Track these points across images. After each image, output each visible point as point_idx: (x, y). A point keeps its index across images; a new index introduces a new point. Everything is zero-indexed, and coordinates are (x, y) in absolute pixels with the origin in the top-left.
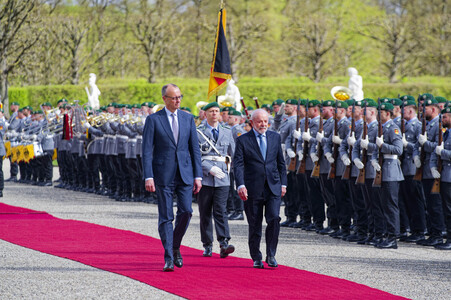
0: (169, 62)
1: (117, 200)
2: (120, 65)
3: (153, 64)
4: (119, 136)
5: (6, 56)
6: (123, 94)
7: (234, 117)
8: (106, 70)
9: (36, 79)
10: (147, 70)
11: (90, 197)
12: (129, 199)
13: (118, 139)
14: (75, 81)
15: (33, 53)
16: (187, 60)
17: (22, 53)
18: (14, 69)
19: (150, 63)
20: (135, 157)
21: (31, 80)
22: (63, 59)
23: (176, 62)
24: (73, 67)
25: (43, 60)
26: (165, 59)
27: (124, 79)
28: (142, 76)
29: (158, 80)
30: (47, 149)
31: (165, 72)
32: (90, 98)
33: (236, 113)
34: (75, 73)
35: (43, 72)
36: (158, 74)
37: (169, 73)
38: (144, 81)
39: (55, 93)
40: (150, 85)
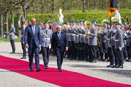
0: (91, 4)
1: (71, 60)
2: (71, 5)
3: (85, 4)
4: (71, 34)
5: (26, 2)
6: (73, 17)
7: (118, 26)
8: (66, 7)
9: (38, 11)
10: (82, 7)
12: (75, 59)
13: (71, 35)
14: (53, 12)
16: (98, 3)
17: (33, 1)
18: (30, 8)
19: (84, 4)
20: (78, 42)
21: (36, 12)
22: (49, 3)
23: (94, 4)
24: (53, 6)
25: (41, 4)
26: (90, 2)
27: (73, 11)
28: (80, 9)
29: (87, 11)
31: (90, 8)
32: (60, 19)
34: (53, 9)
35: (41, 8)
36: (87, 8)
37: (91, 8)
38: (81, 11)
39: (46, 17)
40: (84, 13)
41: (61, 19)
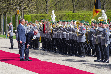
0: (80, 5)
1: (62, 55)
2: (63, 6)
3: (75, 6)
4: (62, 32)
5: (23, 4)
6: (64, 17)
7: (104, 25)
8: (58, 8)
9: (33, 12)
10: (73, 8)
11: (52, 54)
12: (66, 54)
13: (62, 33)
14: (47, 12)
15: (32, 3)
16: (87, 4)
17: (29, 3)
18: (26, 9)
19: (74, 5)
22: (43, 5)
23: (83, 5)
24: (46, 7)
25: (36, 5)
26: (79, 4)
27: (64, 11)
28: (71, 10)
29: (77, 12)
30: (37, 36)
31: (79, 9)
32: (52, 18)
33: (105, 23)
34: (47, 10)
35: (36, 9)
36: (77, 9)
38: (71, 12)
39: (40, 17)
40: (73, 13)
41: (54, 19)
